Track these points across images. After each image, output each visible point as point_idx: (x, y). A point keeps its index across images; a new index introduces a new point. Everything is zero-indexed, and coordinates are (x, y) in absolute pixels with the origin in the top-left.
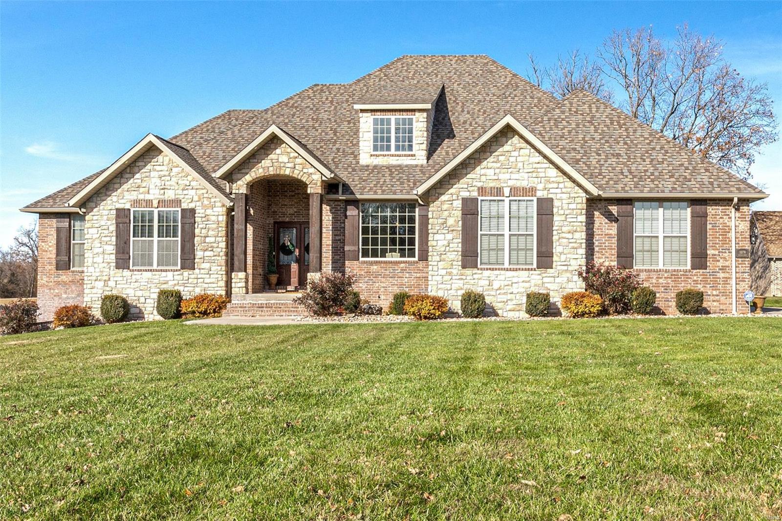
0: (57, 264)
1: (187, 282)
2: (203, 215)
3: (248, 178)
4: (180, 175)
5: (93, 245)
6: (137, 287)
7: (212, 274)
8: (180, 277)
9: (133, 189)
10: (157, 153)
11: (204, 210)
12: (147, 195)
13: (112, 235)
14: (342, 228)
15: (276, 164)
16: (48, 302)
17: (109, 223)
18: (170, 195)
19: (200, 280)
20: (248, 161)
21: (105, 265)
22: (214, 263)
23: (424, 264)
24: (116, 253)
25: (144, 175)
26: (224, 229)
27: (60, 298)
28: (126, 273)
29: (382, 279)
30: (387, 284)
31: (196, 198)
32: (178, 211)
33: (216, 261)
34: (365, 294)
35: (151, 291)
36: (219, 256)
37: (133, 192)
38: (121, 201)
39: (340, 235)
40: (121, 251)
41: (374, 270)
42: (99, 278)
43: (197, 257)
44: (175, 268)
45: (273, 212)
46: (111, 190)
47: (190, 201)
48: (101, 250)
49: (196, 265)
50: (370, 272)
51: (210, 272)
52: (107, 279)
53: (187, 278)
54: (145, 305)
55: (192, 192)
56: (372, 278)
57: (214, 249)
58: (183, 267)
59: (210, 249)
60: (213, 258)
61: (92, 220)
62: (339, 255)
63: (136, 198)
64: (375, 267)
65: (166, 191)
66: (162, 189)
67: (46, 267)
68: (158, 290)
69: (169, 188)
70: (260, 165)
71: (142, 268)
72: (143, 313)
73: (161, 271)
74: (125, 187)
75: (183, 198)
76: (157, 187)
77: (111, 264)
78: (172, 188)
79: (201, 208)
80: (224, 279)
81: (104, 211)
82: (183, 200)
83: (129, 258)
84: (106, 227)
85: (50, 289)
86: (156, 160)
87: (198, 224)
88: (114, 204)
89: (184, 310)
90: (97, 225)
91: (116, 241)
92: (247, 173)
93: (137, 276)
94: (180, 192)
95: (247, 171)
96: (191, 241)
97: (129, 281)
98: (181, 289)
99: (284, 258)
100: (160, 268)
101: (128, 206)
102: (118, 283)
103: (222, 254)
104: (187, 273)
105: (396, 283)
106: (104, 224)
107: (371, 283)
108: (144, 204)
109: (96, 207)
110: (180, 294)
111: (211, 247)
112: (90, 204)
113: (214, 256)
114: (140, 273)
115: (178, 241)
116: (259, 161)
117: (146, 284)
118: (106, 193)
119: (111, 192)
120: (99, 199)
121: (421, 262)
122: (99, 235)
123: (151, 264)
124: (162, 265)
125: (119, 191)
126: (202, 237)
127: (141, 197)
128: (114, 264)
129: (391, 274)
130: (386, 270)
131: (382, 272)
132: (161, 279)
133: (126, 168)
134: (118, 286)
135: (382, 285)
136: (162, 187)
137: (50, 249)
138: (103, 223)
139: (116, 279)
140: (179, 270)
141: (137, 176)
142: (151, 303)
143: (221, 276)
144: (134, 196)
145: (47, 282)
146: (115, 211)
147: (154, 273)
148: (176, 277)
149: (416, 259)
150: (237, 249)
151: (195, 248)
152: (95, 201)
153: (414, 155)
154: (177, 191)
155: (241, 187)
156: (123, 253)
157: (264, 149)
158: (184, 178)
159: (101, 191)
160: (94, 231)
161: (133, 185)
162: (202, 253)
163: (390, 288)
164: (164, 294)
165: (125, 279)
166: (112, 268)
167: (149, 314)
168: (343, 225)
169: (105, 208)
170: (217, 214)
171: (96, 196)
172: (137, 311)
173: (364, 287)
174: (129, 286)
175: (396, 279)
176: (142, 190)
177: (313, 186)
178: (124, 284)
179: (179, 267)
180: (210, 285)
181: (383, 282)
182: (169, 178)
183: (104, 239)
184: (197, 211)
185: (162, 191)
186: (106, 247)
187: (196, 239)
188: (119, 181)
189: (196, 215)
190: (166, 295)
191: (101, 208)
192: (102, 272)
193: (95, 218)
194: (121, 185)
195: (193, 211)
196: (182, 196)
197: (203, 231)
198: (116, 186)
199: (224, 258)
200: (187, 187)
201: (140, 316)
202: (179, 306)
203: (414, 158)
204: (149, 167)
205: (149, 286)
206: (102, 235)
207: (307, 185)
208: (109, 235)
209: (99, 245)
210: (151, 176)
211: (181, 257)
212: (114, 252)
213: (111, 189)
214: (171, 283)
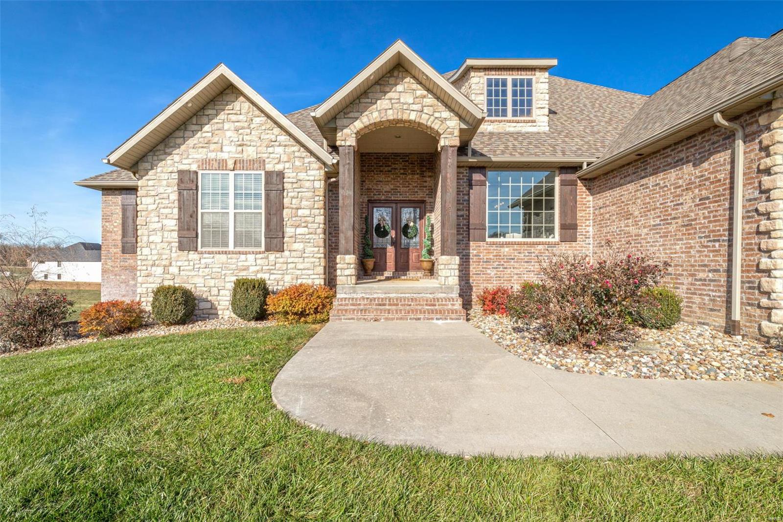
0: (123, 247)
1: (274, 268)
2: (295, 180)
3: (358, 125)
4: (263, 128)
5: (148, 219)
6: (208, 275)
7: (307, 257)
8: (265, 261)
9: (201, 145)
10: (232, 97)
11: (295, 174)
12: (219, 153)
13: (173, 205)
14: (465, 201)
15: (396, 106)
16: (114, 289)
17: (170, 190)
18: (250, 153)
19: (290, 266)
20: (357, 101)
21: (165, 245)
22: (309, 242)
23: (568, 246)
24: (179, 230)
25: (215, 127)
26: (321, 198)
27: (127, 285)
28: (193, 255)
29: (515, 264)
30: (521, 270)
31: (284, 158)
32: (261, 174)
33: (312, 241)
34: (495, 282)
35: (227, 280)
36: (316, 234)
37: (200, 150)
38: (185, 161)
39: (463, 210)
40: (186, 228)
41: (505, 253)
42: (157, 262)
43: (286, 235)
44: (258, 250)
45: (367, 189)
46: (172, 147)
47: (276, 161)
48: (160, 225)
49: (285, 245)
50: (500, 256)
51: (304, 255)
52: (168, 264)
53: (274, 263)
54: (219, 298)
55: (280, 150)
56: (502, 263)
57: (309, 225)
58: (268, 249)
59: (303, 225)
60: (307, 237)
61: (148, 186)
62: (462, 234)
63: (205, 157)
64: (507, 249)
65: (245, 148)
66: (240, 145)
67: (111, 250)
68: (234, 279)
69: (249, 143)
70: (375, 106)
71: (215, 249)
72: (216, 309)
73: (240, 253)
74: (191, 142)
75: (268, 158)
76: (233, 144)
77: (173, 244)
78: (252, 143)
79: (291, 171)
80: (323, 264)
81: (163, 175)
82: (267, 160)
83: (197, 237)
84: (165, 196)
85: (116, 275)
86: (230, 107)
87: (288, 192)
88: (176, 164)
89: (271, 309)
90: (153, 193)
91: (179, 215)
92: (357, 119)
93: (207, 259)
94: (264, 149)
95: (356, 115)
96: (279, 212)
97: (197, 266)
98: (265, 276)
99: (378, 241)
100: (238, 249)
101: (194, 168)
102: (182, 268)
103: (320, 231)
104: (274, 256)
105: (532, 269)
106: (163, 192)
107: (501, 269)
108: (216, 165)
109: (152, 169)
110: (265, 284)
111: (305, 222)
112: (144, 164)
113: (309, 234)
114: (212, 256)
115: (261, 213)
116: (374, 101)
117: (220, 270)
118: (164, 150)
119: (171, 150)
120: (155, 158)
121: (563, 243)
122: (155, 206)
123: (226, 245)
124: (241, 246)
125: (183, 147)
126: (292, 208)
127: (212, 155)
128: (177, 244)
129: (526, 258)
130: (519, 253)
131: (515, 256)
132: (240, 264)
133: (191, 118)
134: (181, 273)
135: (516, 271)
136: (239, 143)
137: (115, 229)
138: (161, 190)
139: (179, 264)
140: (264, 252)
141: (207, 128)
142: (226, 296)
143: (318, 260)
144: (201, 154)
145: (112, 266)
146: (177, 174)
147: (229, 256)
148: (259, 262)
149: (557, 238)
150: (342, 223)
151: (285, 223)
152: (150, 160)
153: (534, 121)
154: (259, 148)
155: (347, 137)
156: (188, 229)
157: (380, 85)
158: (269, 131)
159: (159, 147)
160: (149, 200)
161: (200, 139)
162: (293, 230)
163: (525, 276)
164: (243, 286)
165: (191, 263)
166: (174, 250)
167: (224, 309)
168: (466, 197)
169: (164, 170)
170: (312, 178)
171: (151, 154)
172: (208, 306)
173: (493, 274)
174: (196, 273)
175: (533, 264)
176: (212, 147)
177: (448, 136)
178: (190, 270)
179: (263, 249)
180: (304, 272)
181: (516, 268)
182: (249, 131)
183: (162, 211)
184: (286, 175)
185: (240, 148)
186: (165, 222)
187: (285, 212)
188: (181, 134)
189: (285, 180)
190: (245, 286)
191: (159, 170)
192: (161, 254)
193: (151, 183)
194: (185, 139)
195: (281, 175)
196: (266, 155)
197: (294, 201)
198: (179, 141)
199: (322, 236)
200: (273, 143)
201: (211, 313)
202: (264, 303)
203: (534, 124)
204: (222, 116)
205: (223, 272)
206: (160, 206)
207: (440, 135)
208: (169, 205)
209: (157, 219)
210: (225, 128)
211: (265, 235)
212: (176, 228)
213: (172, 144)
214: (252, 269)
